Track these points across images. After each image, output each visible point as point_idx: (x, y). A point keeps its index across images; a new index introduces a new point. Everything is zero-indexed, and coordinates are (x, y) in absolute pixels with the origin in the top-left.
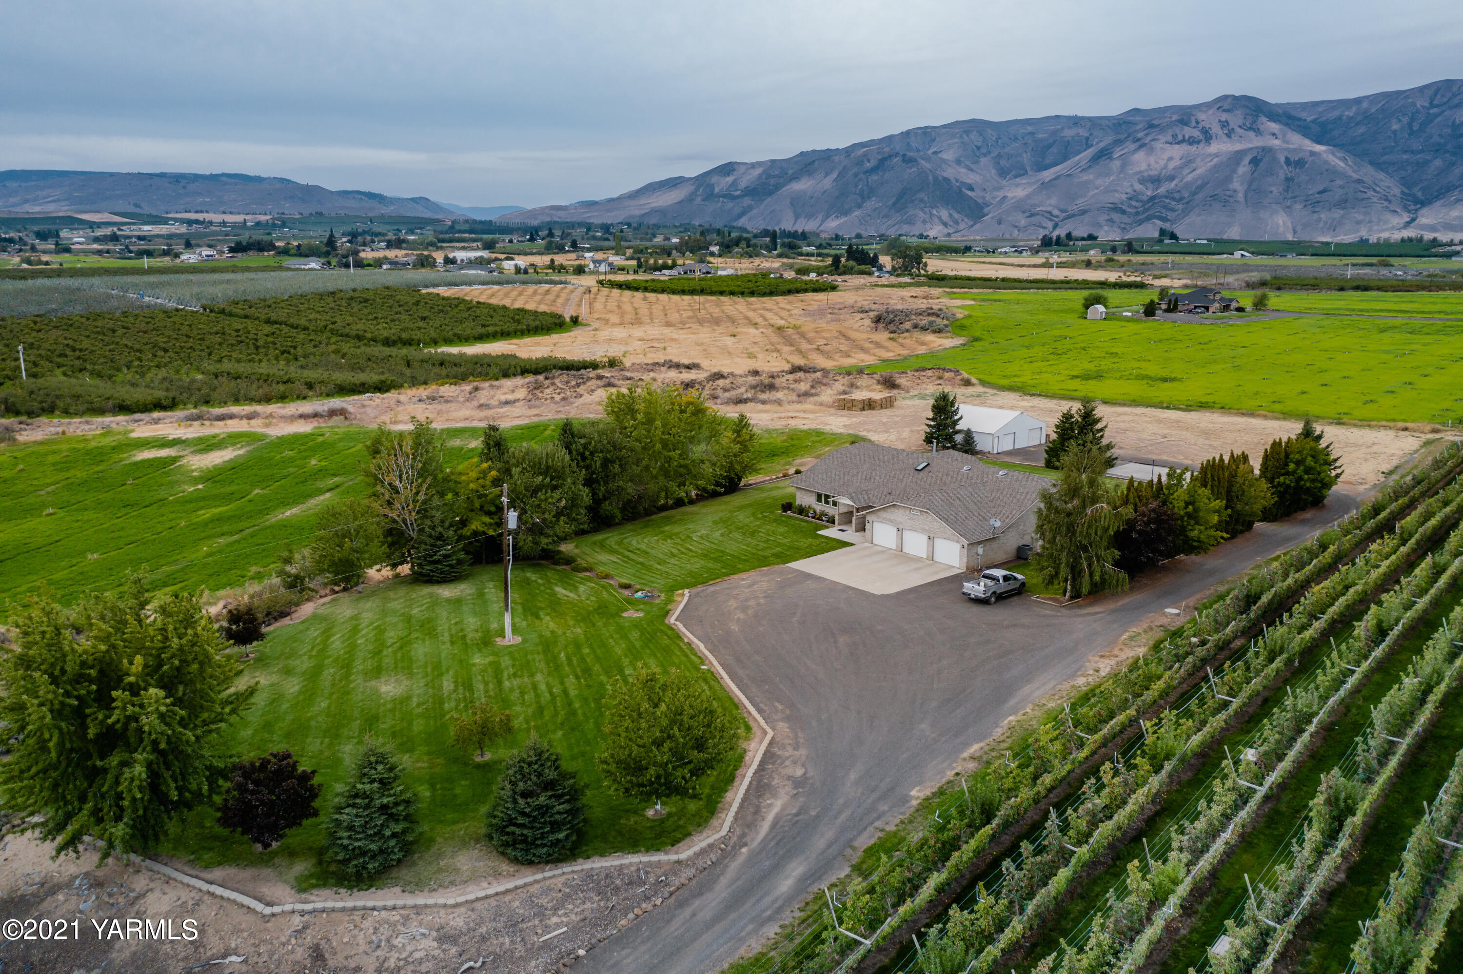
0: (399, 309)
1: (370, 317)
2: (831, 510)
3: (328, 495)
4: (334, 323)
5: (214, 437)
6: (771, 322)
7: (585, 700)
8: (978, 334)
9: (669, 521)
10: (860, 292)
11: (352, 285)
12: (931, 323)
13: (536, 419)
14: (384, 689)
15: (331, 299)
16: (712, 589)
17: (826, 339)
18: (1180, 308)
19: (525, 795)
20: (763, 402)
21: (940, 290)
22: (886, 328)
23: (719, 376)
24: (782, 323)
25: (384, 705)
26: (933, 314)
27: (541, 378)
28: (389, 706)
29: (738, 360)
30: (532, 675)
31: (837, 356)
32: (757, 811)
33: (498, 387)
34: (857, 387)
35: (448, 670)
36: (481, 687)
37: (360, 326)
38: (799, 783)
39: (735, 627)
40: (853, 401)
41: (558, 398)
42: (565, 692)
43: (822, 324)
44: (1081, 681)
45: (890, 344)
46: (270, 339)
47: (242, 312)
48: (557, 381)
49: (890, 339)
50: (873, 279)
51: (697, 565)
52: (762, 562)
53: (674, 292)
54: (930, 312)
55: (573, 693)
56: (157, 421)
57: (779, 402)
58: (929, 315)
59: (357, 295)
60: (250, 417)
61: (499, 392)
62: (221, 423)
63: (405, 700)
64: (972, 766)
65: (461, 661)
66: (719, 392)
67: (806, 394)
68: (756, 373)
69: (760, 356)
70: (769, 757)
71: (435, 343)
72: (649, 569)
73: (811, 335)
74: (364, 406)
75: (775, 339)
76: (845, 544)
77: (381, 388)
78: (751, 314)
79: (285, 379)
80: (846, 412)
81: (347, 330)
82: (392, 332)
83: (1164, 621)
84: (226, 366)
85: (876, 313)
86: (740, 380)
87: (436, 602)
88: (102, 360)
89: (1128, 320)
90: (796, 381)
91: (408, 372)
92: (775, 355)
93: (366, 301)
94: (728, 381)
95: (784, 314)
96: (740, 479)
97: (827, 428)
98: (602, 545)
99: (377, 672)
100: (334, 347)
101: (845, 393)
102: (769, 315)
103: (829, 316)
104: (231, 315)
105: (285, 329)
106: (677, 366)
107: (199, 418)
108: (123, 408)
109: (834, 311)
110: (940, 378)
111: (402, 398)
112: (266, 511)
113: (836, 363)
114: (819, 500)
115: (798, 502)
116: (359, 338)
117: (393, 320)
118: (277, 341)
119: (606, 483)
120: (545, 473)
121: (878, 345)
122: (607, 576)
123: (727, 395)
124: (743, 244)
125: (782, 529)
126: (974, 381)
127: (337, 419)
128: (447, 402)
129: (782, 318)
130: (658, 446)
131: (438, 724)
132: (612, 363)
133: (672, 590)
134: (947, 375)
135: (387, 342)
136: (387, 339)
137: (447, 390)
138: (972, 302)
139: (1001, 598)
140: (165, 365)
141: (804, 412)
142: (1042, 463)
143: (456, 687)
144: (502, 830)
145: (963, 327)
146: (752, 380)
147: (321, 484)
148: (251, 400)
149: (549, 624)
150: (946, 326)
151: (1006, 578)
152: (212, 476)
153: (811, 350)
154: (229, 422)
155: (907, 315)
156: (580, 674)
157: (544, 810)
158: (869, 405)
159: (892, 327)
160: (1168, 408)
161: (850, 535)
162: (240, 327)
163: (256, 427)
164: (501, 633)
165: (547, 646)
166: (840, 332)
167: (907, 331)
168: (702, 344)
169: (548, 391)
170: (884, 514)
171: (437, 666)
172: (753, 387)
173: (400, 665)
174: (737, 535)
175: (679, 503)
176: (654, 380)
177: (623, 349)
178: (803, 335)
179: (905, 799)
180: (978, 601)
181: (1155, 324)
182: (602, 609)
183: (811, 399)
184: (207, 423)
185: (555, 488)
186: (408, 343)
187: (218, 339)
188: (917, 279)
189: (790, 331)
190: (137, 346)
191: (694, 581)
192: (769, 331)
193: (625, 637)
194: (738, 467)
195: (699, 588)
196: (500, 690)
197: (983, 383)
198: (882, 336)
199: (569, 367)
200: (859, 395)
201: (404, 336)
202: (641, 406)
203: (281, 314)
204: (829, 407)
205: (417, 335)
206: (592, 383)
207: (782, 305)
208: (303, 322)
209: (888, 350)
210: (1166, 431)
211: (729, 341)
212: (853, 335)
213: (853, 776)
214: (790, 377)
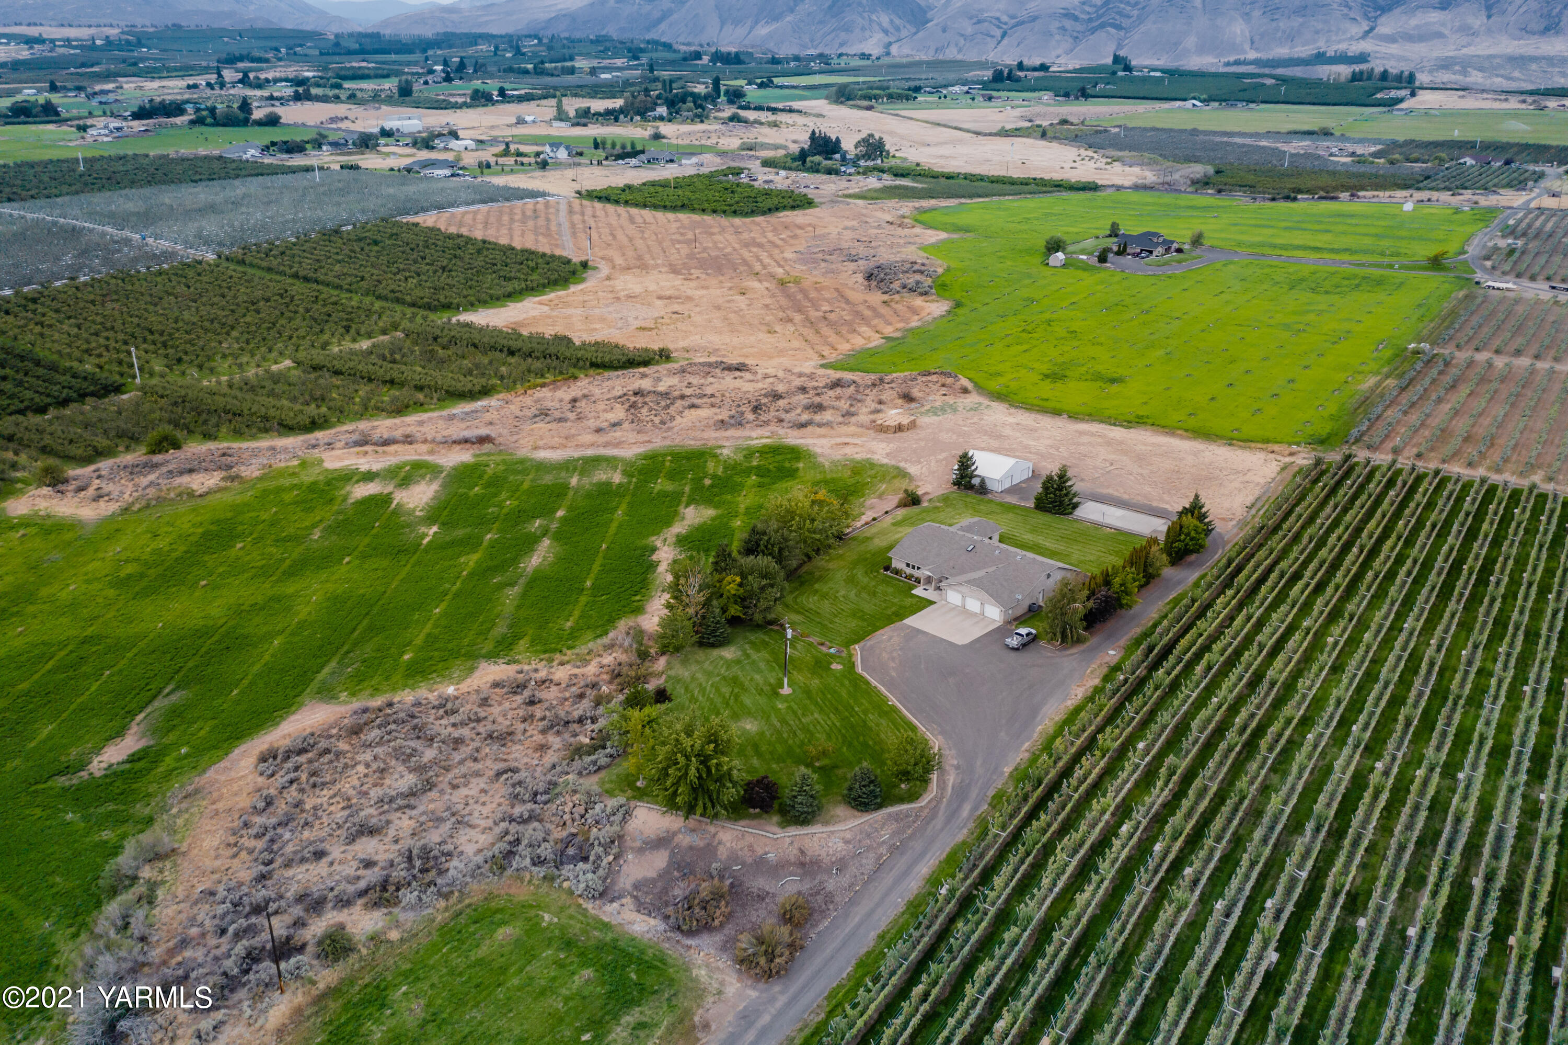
1: (393, 269)
3: (545, 542)
5: (397, 467)
6: (770, 269)
7: (846, 728)
8: (959, 296)
10: (837, 211)
13: (649, 447)
14: (747, 727)
15: (339, 240)
16: (869, 643)
17: (828, 301)
19: (864, 786)
20: (820, 425)
21: (910, 205)
24: (780, 272)
25: (755, 737)
26: (917, 270)
28: (757, 737)
29: (761, 336)
30: (812, 714)
31: (846, 332)
32: (945, 783)
33: (593, 398)
34: (884, 403)
35: (770, 713)
36: (793, 723)
38: (957, 767)
39: (894, 674)
40: (888, 426)
42: (833, 723)
43: (819, 275)
44: (1069, 703)
48: (647, 400)
50: (843, 183)
51: (853, 624)
52: (888, 619)
55: (838, 724)
56: (330, 445)
57: (828, 424)
58: (914, 271)
61: (599, 407)
62: (390, 450)
63: (762, 734)
64: (1027, 755)
65: (772, 707)
66: (782, 414)
67: (848, 414)
68: (804, 390)
70: (940, 755)
71: (472, 305)
73: (813, 295)
75: (784, 302)
76: (932, 603)
78: (745, 253)
82: (426, 293)
83: (1107, 659)
85: (866, 264)
86: (794, 400)
87: (727, 662)
89: (1084, 265)
90: (837, 398)
92: (791, 327)
93: (375, 242)
94: (785, 401)
95: (777, 254)
97: (875, 458)
99: (736, 716)
101: (877, 412)
102: (763, 256)
103: (823, 264)
106: (729, 367)
109: (825, 256)
110: (943, 385)
111: (513, 408)
112: (516, 560)
115: (894, 566)
121: (876, 312)
122: (807, 635)
123: (789, 417)
124: (691, 103)
125: (890, 588)
126: (969, 385)
127: (488, 447)
128: (560, 417)
129: (778, 264)
132: (666, 357)
134: (948, 380)
135: (431, 309)
136: (428, 304)
137: (544, 397)
138: (945, 233)
139: (1025, 647)
141: (853, 436)
142: (1031, 504)
143: (781, 723)
146: (803, 399)
147: (531, 528)
149: (798, 677)
150: (931, 286)
151: (1027, 634)
152: (434, 516)
153: (819, 318)
154: (396, 447)
155: (895, 272)
156: (834, 712)
158: (899, 429)
159: (883, 287)
161: (933, 595)
163: (422, 453)
164: (781, 687)
165: (808, 694)
166: (839, 292)
169: (644, 411)
170: (954, 587)
171: (763, 711)
172: (807, 408)
173: (745, 712)
176: (722, 394)
178: (806, 295)
179: (1002, 773)
180: (1013, 649)
181: (1107, 273)
182: (819, 663)
183: (853, 419)
184: (378, 448)
186: (448, 307)
188: (884, 180)
189: (792, 288)
192: (772, 286)
193: (842, 685)
196: (803, 724)
197: (977, 388)
200: (891, 419)
203: (306, 266)
204: (870, 430)
206: (679, 404)
209: (887, 323)
210: (1112, 457)
211: (742, 303)
212: (851, 296)
213: (979, 763)
214: (831, 393)
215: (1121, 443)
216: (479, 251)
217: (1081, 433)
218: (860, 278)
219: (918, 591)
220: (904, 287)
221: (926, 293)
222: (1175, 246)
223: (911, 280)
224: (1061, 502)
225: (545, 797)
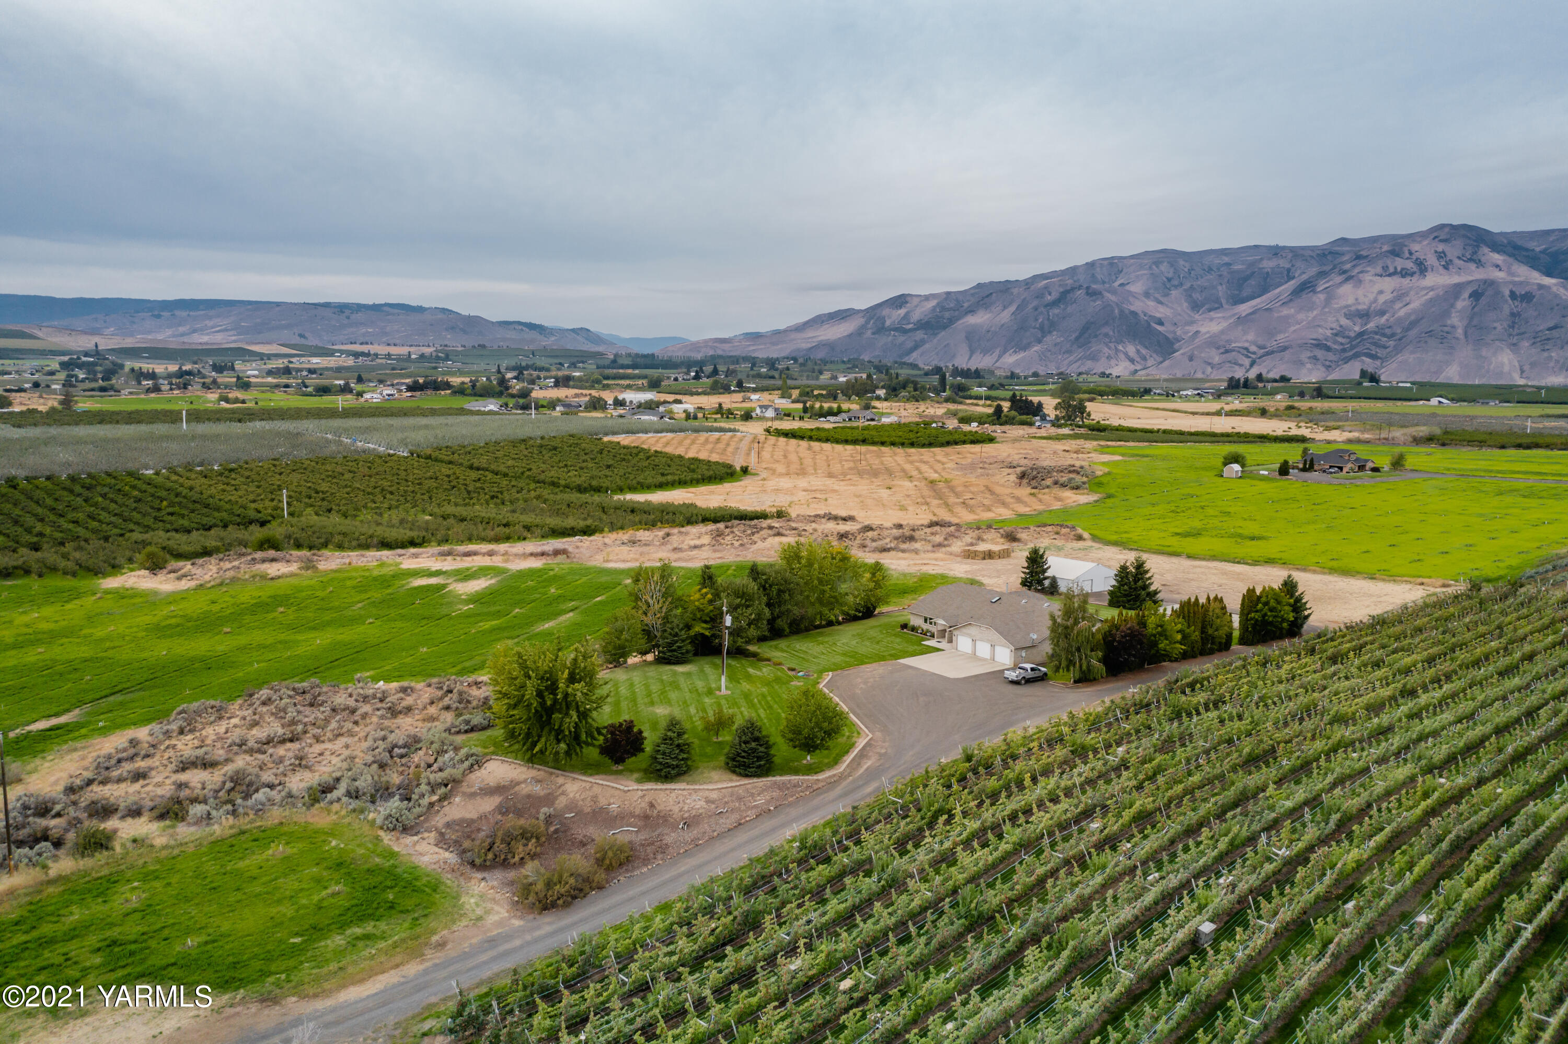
0: (585, 457)
1: (561, 465)
2: (933, 629)
3: (571, 614)
4: (530, 470)
5: (468, 569)
6: (926, 475)
7: (770, 720)
8: (1112, 491)
9: (821, 634)
10: (1017, 445)
11: (539, 433)
12: (1070, 480)
13: (719, 561)
14: (658, 711)
15: (523, 446)
17: (973, 493)
18: (1316, 467)
19: (745, 743)
20: (903, 551)
21: (1095, 443)
22: (1029, 484)
23: (869, 528)
24: (935, 476)
25: (660, 717)
26: (1074, 471)
27: (721, 526)
28: (663, 718)
29: (890, 512)
30: (739, 707)
31: (979, 510)
32: (859, 764)
33: (687, 534)
34: (983, 540)
35: (691, 704)
36: (711, 712)
37: (553, 473)
38: (882, 755)
39: (858, 691)
40: (976, 551)
41: (737, 544)
42: (759, 715)
43: (972, 479)
45: (1028, 499)
46: (478, 485)
47: (447, 458)
48: (735, 530)
49: (1032, 494)
50: (1032, 430)
51: (839, 659)
52: (880, 658)
53: (837, 441)
54: (1072, 470)
55: (763, 716)
56: (416, 556)
57: (916, 552)
58: (1070, 472)
59: (545, 442)
60: (491, 554)
61: (688, 538)
62: (469, 559)
63: (670, 716)
65: (698, 700)
66: (868, 542)
67: (940, 545)
68: (900, 526)
69: (910, 508)
70: (868, 744)
71: (621, 490)
72: (807, 661)
73: (959, 489)
74: (577, 547)
75: (926, 492)
76: (938, 650)
77: (587, 531)
78: (907, 467)
79: (504, 522)
80: (970, 561)
81: (542, 477)
82: (582, 479)
84: (450, 509)
85: (1023, 469)
86: (886, 533)
87: (675, 674)
88: (343, 502)
89: (1263, 479)
90: (932, 534)
91: (604, 517)
92: (924, 507)
93: (555, 449)
94: (875, 533)
95: (938, 467)
96: (875, 608)
97: (951, 573)
98: (776, 648)
99: (652, 703)
100: (533, 494)
101: (972, 544)
102: (924, 468)
103: (980, 470)
104: (436, 460)
105: (490, 476)
106: (836, 518)
107: (449, 553)
108: (386, 545)
109: (984, 465)
110: (1057, 533)
111: (607, 540)
112: (531, 624)
113: (976, 517)
114: (926, 621)
115: (912, 623)
116: (554, 484)
117: (582, 468)
118: (484, 486)
119: (779, 606)
120: (742, 597)
121: (1019, 500)
122: (780, 664)
123: (874, 544)
124: (910, 388)
125: (898, 640)
126: (1086, 535)
127: (561, 558)
128: (646, 545)
129: (936, 472)
130: (816, 582)
131: (691, 726)
132: (780, 515)
133: (821, 672)
134: (1064, 531)
135: (581, 489)
136: (579, 486)
137: (643, 535)
138: (1120, 458)
139: (1028, 681)
140: (397, 507)
141: (936, 559)
142: (1108, 603)
143: (697, 711)
144: (734, 759)
145: (1100, 484)
146: (896, 532)
147: (563, 606)
148: (483, 540)
149: (746, 686)
150: (1084, 483)
151: (1032, 669)
152: (476, 599)
153: (957, 504)
154: (475, 558)
155: (1049, 472)
156: (766, 708)
157: (754, 750)
158: (989, 555)
159: (1034, 483)
160: (1239, 563)
161: (944, 645)
162: (448, 472)
163: (497, 561)
164: (719, 689)
165: (747, 696)
166: (987, 487)
167: (1048, 487)
168: (860, 496)
169: (728, 538)
170: (964, 630)
172: (896, 538)
173: (663, 701)
174: (868, 644)
175: (830, 624)
176: (815, 530)
177: (789, 499)
178: (952, 489)
180: (1011, 682)
181: (1287, 483)
182: (777, 680)
183: (944, 549)
184: (458, 558)
185: (747, 607)
186: (598, 490)
187: (433, 484)
188: (1077, 431)
189: (941, 485)
190: (369, 490)
191: (835, 668)
192: (922, 485)
193: (792, 693)
194: (873, 599)
195: (839, 672)
196: (722, 713)
197: (1095, 538)
198: (1024, 492)
199: (743, 517)
200: (982, 547)
201: (594, 483)
202: (804, 554)
203: (483, 461)
204: (957, 556)
205: (606, 483)
206: (765, 533)
207: (939, 458)
208: (502, 468)
209: (1026, 504)
210: (1224, 582)
211: (884, 493)
212: (998, 490)
213: (911, 754)
214: (928, 530)
215: (1239, 574)
216: (648, 458)
217: (1196, 567)
218: (1013, 478)
219: (932, 643)
220: (1056, 483)
221: (1077, 488)
222: (1370, 465)
223: (1064, 478)
224: (1138, 596)
225: (403, 751)
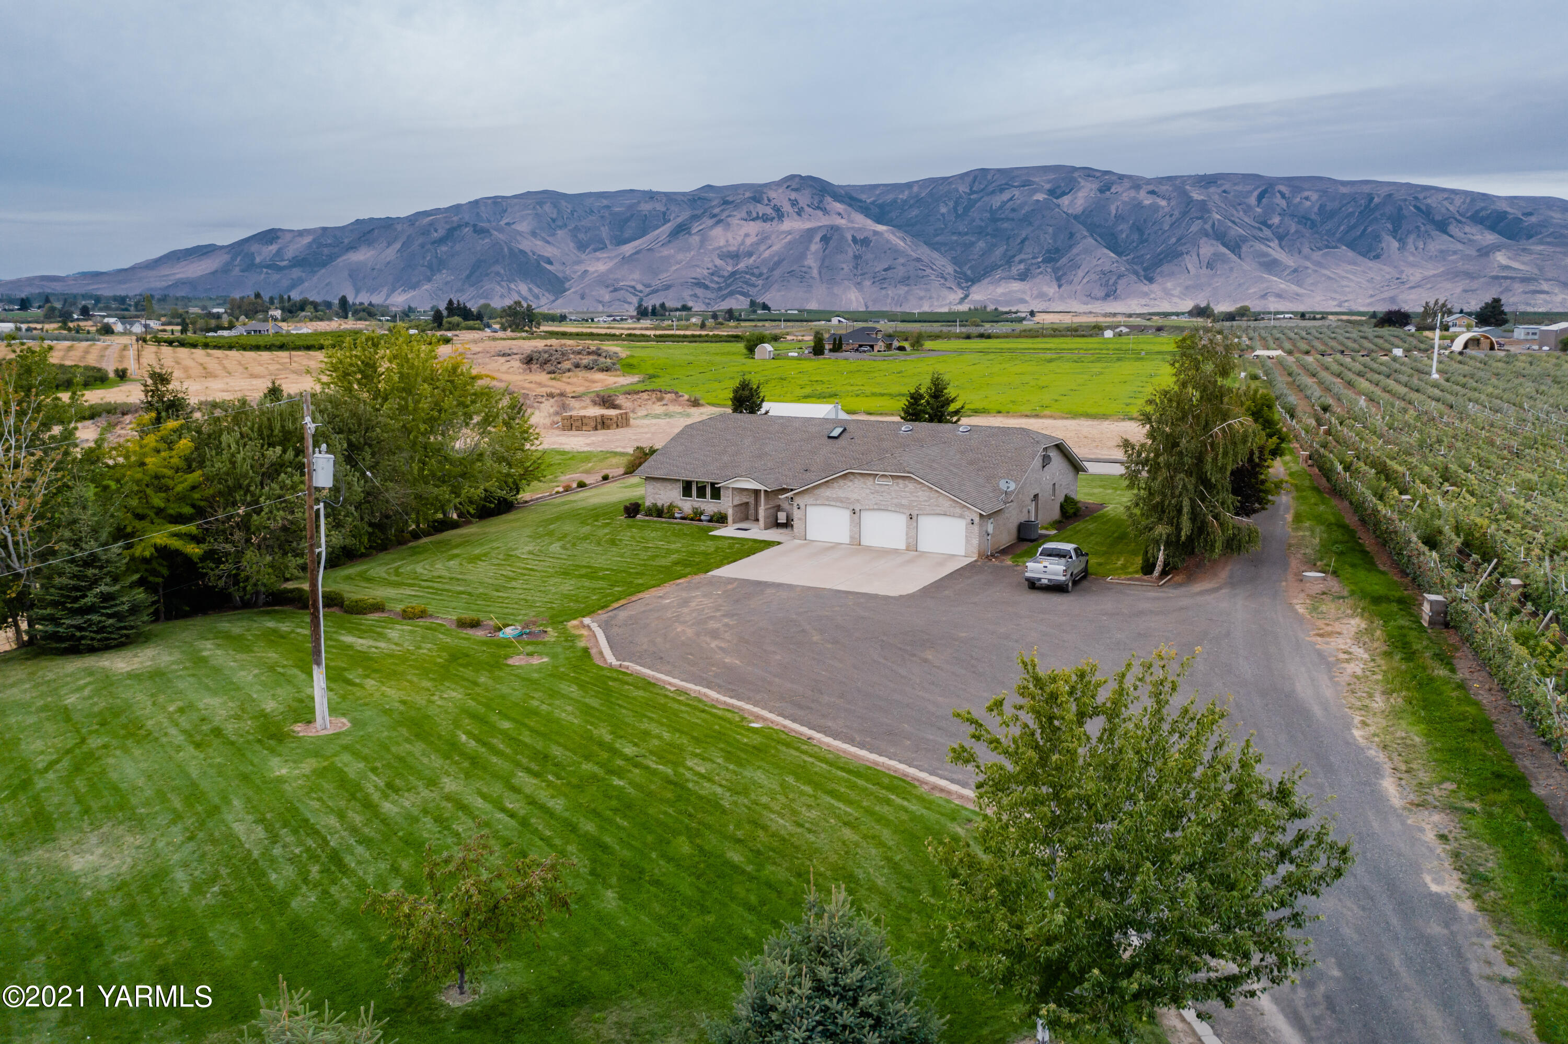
2: (713, 505)
10: (483, 343)
12: (594, 362)
16: (624, 614)
18: (845, 347)
22: (542, 369)
25: (100, 900)
26: (593, 353)
28: (114, 903)
30: (432, 783)
35: (226, 800)
36: (333, 821)
42: (532, 802)
44: (1352, 669)
45: (553, 382)
49: (553, 378)
50: (486, 334)
52: (667, 573)
55: (558, 805)
65: (245, 778)
72: (485, 600)
76: (768, 543)
80: (574, 433)
83: (1317, 587)
85: (522, 356)
89: (797, 359)
114: (687, 494)
115: (648, 503)
122: (421, 615)
124: (310, 308)
125: (653, 534)
131: (282, 924)
133: (558, 621)
143: (269, 828)
149: (384, 691)
155: (563, 354)
156: (534, 767)
165: (416, 726)
167: (569, 370)
170: (827, 492)
171: (193, 795)
173: (95, 805)
174: (590, 547)
175: (439, 527)
191: (585, 606)
195: (605, 615)
196: (384, 821)
198: (542, 377)
200: (589, 412)
218: (518, 364)
219: (728, 531)
220: (577, 366)
221: (607, 370)
222: (896, 343)
